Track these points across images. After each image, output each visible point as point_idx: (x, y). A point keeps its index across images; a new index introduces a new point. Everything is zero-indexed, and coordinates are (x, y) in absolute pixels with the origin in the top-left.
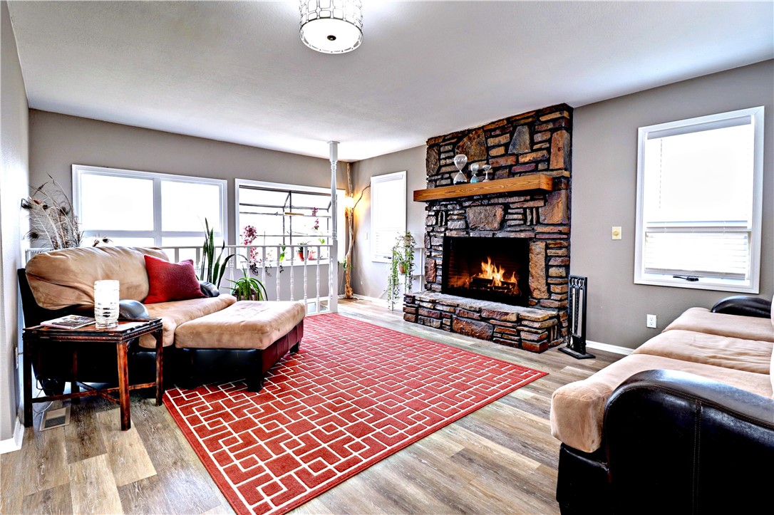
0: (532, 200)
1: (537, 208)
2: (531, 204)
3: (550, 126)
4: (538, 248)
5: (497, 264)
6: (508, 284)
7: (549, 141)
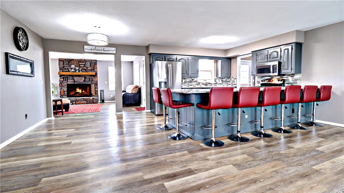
0: (91, 76)
1: (92, 78)
2: (90, 77)
3: (94, 63)
4: (93, 86)
5: (80, 88)
6: (83, 92)
7: (94, 66)
